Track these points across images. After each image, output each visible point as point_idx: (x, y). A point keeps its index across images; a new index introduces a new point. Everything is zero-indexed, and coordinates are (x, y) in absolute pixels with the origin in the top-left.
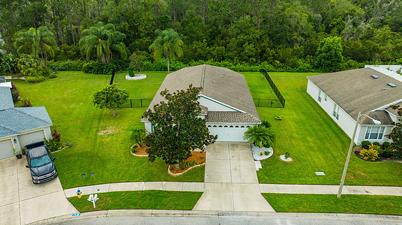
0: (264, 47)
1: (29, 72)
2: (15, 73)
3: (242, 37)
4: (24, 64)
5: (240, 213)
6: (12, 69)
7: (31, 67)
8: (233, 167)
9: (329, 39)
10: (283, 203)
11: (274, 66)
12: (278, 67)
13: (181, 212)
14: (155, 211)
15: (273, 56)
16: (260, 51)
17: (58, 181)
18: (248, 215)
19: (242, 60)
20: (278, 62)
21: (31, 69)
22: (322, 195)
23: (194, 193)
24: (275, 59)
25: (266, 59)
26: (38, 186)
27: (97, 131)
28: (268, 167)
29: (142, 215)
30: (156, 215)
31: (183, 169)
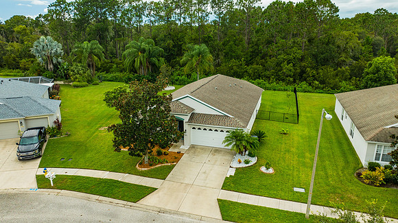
0: (304, 67)
1: (76, 78)
2: (67, 79)
3: (282, 56)
4: (74, 71)
5: (183, 214)
6: (65, 75)
7: (78, 73)
8: (203, 170)
9: (379, 59)
10: (237, 212)
11: (313, 87)
12: (316, 88)
13: (125, 202)
14: (101, 198)
15: (313, 76)
16: (299, 71)
17: (39, 161)
18: (189, 217)
19: (279, 79)
20: (317, 82)
21: (78, 76)
22: (287, 212)
23: (148, 188)
24: (315, 79)
25: (305, 80)
26: (21, 162)
27: (100, 127)
28: (240, 176)
29: (88, 199)
30: (100, 201)
31: (151, 165)
